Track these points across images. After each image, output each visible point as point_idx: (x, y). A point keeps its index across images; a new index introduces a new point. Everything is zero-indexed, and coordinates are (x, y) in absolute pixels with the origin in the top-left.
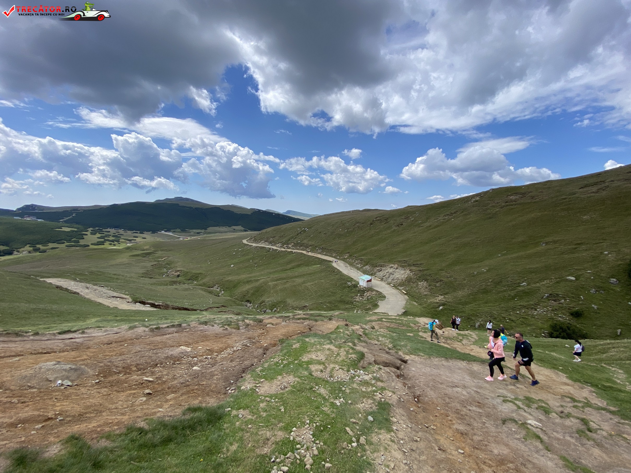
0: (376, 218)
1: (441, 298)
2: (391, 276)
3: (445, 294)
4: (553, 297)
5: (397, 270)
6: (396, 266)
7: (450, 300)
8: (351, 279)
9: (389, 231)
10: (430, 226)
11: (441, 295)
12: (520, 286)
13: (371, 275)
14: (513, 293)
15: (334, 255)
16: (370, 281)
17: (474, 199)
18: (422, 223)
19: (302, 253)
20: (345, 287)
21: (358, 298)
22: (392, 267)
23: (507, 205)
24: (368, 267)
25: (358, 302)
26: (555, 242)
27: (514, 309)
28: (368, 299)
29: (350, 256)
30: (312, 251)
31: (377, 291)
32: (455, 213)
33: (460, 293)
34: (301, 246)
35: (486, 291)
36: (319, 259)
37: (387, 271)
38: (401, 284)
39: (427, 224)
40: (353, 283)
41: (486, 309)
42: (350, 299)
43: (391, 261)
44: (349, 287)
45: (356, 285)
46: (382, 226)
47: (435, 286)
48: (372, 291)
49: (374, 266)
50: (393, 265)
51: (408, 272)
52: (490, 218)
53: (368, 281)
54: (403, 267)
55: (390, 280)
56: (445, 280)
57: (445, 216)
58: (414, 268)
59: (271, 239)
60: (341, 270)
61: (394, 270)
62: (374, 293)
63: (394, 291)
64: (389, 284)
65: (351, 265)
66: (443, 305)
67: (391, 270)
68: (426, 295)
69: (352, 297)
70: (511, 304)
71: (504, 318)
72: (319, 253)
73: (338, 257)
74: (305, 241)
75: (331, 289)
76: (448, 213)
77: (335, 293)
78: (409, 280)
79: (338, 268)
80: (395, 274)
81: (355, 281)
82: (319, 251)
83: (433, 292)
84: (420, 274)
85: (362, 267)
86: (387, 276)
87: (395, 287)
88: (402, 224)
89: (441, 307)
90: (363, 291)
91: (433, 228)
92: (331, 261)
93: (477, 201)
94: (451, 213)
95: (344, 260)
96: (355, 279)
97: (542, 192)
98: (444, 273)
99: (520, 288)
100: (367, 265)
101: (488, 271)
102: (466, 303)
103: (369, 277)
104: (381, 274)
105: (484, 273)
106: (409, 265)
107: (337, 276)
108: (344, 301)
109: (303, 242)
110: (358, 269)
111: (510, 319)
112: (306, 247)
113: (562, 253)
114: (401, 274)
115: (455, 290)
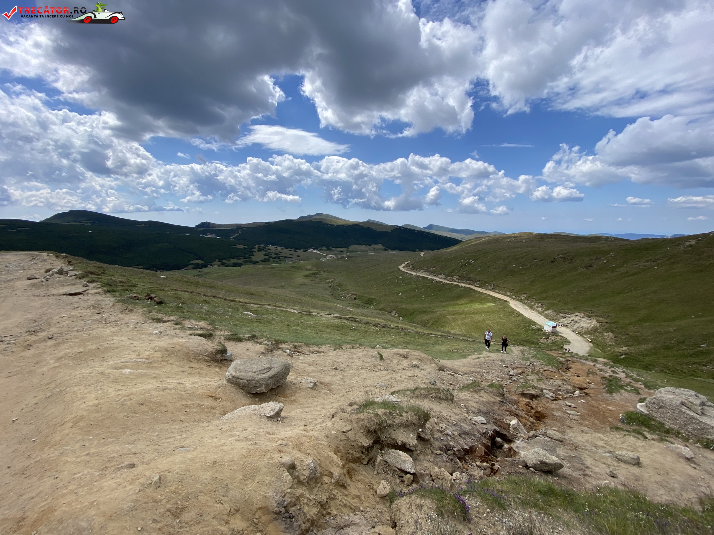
0: (558, 255)
1: (624, 348)
2: (577, 324)
3: (629, 346)
5: (583, 319)
6: (582, 315)
7: (633, 351)
8: (535, 324)
9: (575, 273)
10: (627, 272)
11: (626, 346)
12: (699, 347)
13: (555, 320)
14: (692, 352)
15: (509, 294)
16: (555, 327)
17: (688, 243)
18: (617, 267)
19: (470, 288)
20: (529, 330)
21: (543, 341)
22: (577, 315)
24: (550, 312)
25: (543, 343)
27: (687, 364)
28: (553, 343)
29: (528, 297)
30: (482, 287)
31: (562, 337)
32: (660, 259)
33: (643, 347)
34: (468, 280)
35: (668, 348)
36: (493, 297)
37: (572, 319)
38: (587, 333)
39: (623, 270)
40: (537, 327)
41: (663, 362)
42: (535, 340)
43: (576, 310)
44: (533, 330)
45: (540, 329)
46: (566, 266)
47: (621, 338)
48: (557, 336)
49: (558, 312)
51: (595, 322)
53: (553, 327)
54: (590, 317)
55: (575, 327)
56: (631, 334)
57: (647, 261)
58: (600, 319)
59: (432, 269)
60: (520, 312)
61: (580, 318)
62: (559, 338)
63: (579, 338)
64: (574, 331)
65: (531, 307)
66: (625, 354)
67: (576, 319)
68: (610, 345)
69: (537, 339)
70: (687, 360)
71: (677, 370)
72: (491, 290)
73: (514, 297)
74: (472, 275)
75: (515, 330)
76: (651, 258)
77: (519, 334)
78: (595, 330)
79: (518, 310)
80: (581, 323)
81: (539, 325)
82: (490, 288)
83: (618, 343)
84: (607, 326)
85: (543, 312)
86: (571, 324)
87: (580, 334)
88: (591, 266)
89: (623, 356)
90: (547, 335)
92: (507, 301)
93: (691, 246)
95: (521, 300)
96: (538, 323)
98: (631, 328)
99: (700, 349)
100: (549, 309)
101: (675, 330)
102: (647, 355)
103: (553, 324)
104: (566, 321)
105: (671, 332)
106: (596, 316)
107: (519, 318)
108: (530, 342)
109: (469, 276)
110: (539, 313)
111: (682, 371)
112: (474, 282)
114: (587, 323)
115: (639, 343)
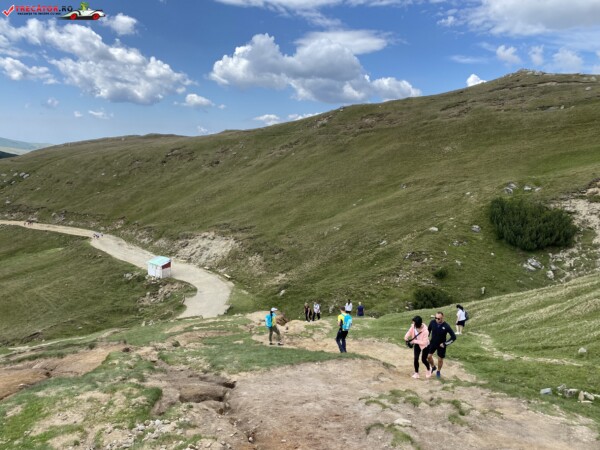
0: (172, 150)
1: (282, 277)
2: (205, 252)
3: (288, 270)
4: (417, 256)
5: (214, 241)
6: (213, 234)
7: (296, 278)
8: (131, 268)
9: (196, 175)
10: (262, 165)
11: (282, 273)
12: (379, 246)
13: (170, 254)
14: (371, 257)
15: (93, 224)
16: (168, 265)
17: (320, 123)
18: (249, 160)
19: (17, 227)
20: (121, 284)
21: (148, 300)
22: (205, 237)
23: (362, 132)
24: (162, 242)
25: (147, 306)
26: (416, 183)
27: (374, 279)
28: (166, 299)
29: (127, 223)
30: (41, 220)
31: (182, 282)
32: (296, 143)
33: (308, 266)
34: (15, 211)
35: (340, 259)
36: (60, 235)
37: (197, 245)
38: (223, 264)
39: (257, 162)
40: (136, 274)
41: (341, 284)
42: (132, 305)
43: (202, 227)
44: (128, 282)
45: (141, 278)
46: (184, 167)
47: (273, 260)
48: (172, 284)
49: (174, 238)
50: (206, 234)
51: (232, 242)
52: (342, 151)
53: (164, 267)
54: (223, 235)
55: (203, 260)
56: (287, 248)
57: (282, 148)
58: (239, 235)
60: (109, 252)
61: (209, 241)
62: (177, 285)
63: (212, 277)
64: (202, 266)
65: (130, 240)
66: (286, 287)
67: (204, 243)
68: (260, 276)
69: (135, 300)
70: (371, 272)
71: (363, 293)
72: (58, 224)
73: (103, 228)
74: (23, 201)
75: (92, 293)
76: (286, 143)
77: (100, 298)
78: (234, 256)
79: (104, 249)
80: (211, 249)
81: (140, 269)
82: (58, 219)
83: (270, 270)
84: (250, 244)
85: (151, 243)
86: (197, 254)
87: (212, 269)
88: (218, 163)
89: (283, 292)
90: (154, 286)
91: (266, 168)
92: (87, 238)
93: (324, 125)
94: (291, 144)
95: (115, 232)
96: (139, 265)
97: (401, 114)
98: (284, 239)
99: (381, 249)
100: (160, 237)
101: (342, 229)
102: (315, 280)
103: (164, 260)
104: (187, 251)
105: (336, 232)
106: (234, 231)
107: (102, 265)
108: (121, 310)
109: (18, 203)
110: (144, 247)
111: (370, 294)
112: (26, 212)
113: (424, 197)
114: (221, 247)
115: (300, 262)
